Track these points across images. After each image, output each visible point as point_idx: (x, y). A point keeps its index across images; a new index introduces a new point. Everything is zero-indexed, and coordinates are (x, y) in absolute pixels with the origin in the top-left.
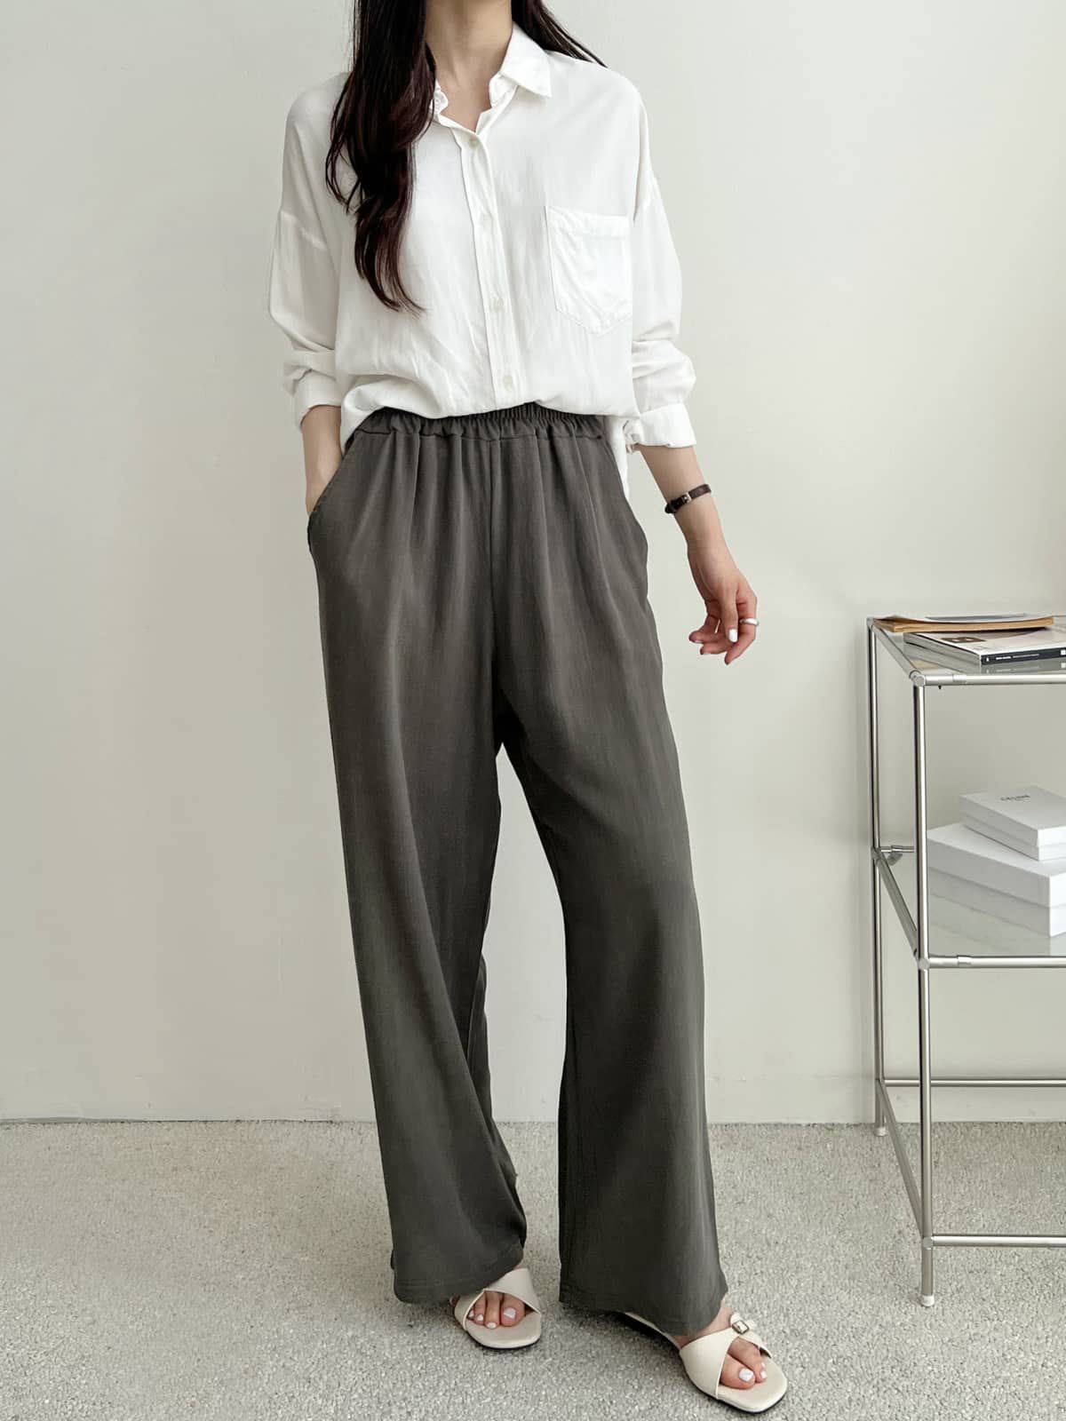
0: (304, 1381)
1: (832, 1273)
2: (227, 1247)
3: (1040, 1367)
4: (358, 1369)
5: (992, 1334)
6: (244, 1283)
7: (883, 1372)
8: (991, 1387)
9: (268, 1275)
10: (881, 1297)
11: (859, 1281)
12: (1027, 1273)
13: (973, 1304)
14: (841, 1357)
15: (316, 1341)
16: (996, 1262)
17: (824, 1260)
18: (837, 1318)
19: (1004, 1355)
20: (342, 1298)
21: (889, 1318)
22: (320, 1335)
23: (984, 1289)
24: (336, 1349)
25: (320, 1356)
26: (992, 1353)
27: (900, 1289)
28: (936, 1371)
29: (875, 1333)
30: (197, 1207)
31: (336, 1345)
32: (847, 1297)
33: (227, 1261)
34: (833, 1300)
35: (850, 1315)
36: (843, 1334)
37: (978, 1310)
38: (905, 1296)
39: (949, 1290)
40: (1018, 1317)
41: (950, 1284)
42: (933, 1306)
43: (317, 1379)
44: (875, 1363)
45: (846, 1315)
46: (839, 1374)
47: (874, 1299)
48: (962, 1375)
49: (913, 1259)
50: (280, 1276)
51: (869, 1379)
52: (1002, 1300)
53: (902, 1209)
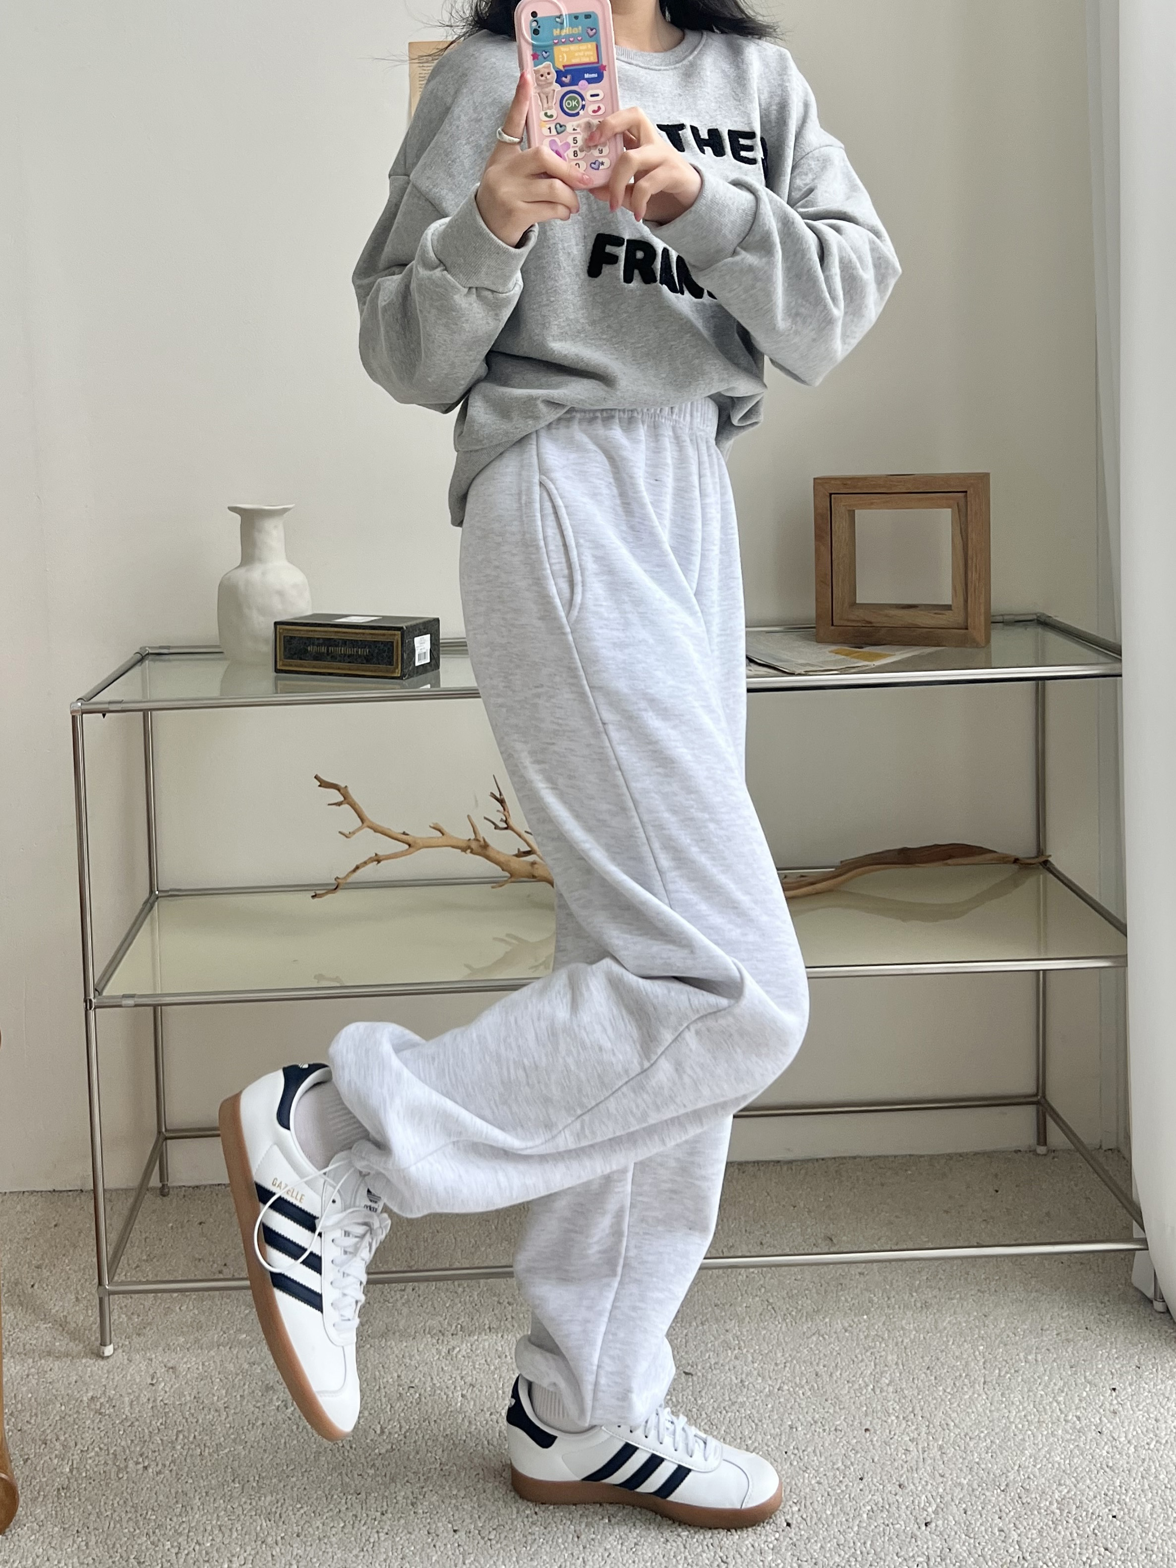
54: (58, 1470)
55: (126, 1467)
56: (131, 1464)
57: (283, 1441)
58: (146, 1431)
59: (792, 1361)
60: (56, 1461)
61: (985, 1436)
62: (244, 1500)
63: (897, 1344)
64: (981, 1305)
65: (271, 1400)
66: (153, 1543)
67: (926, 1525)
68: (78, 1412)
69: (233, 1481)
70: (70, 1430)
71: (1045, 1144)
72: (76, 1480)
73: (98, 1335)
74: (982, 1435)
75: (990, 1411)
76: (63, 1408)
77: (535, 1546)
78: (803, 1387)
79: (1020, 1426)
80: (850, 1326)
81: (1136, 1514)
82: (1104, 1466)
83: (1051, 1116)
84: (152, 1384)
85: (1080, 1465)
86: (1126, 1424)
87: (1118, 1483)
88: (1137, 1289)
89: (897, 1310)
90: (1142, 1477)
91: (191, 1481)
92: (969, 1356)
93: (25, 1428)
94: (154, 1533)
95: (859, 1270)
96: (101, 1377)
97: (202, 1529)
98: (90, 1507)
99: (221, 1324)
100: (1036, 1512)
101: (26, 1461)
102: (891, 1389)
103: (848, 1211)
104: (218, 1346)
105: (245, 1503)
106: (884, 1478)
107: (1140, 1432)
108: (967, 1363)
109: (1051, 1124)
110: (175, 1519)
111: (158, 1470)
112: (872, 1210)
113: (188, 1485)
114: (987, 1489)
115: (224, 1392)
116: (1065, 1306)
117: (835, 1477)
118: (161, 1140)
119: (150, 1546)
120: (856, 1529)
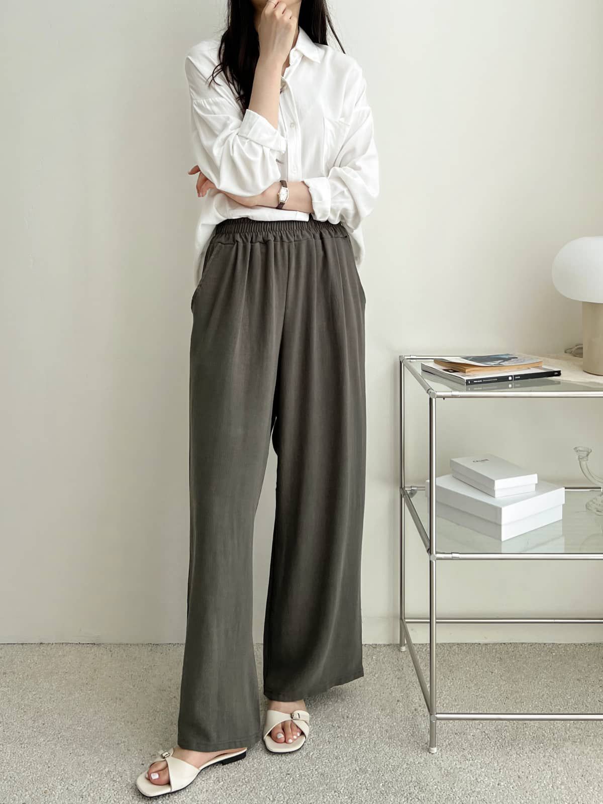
0: (79, 797)
1: (379, 735)
2: (34, 721)
3: (497, 785)
4: (111, 789)
5: (469, 768)
6: (45, 743)
7: (410, 789)
8: (470, 797)
9: (58, 738)
10: (407, 748)
11: (394, 740)
12: (487, 734)
13: (458, 752)
14: (386, 782)
15: (86, 775)
16: (470, 728)
17: (375, 727)
18: (383, 760)
19: (476, 779)
20: (102, 750)
21: (411, 760)
22: (89, 771)
23: (464, 743)
24: (99, 779)
25: (89, 783)
26: (470, 777)
27: (417, 744)
28: (439, 788)
29: (404, 768)
30: (17, 697)
31: (98, 777)
32: (388, 748)
33: (35, 730)
34: (381, 750)
35: (390, 758)
36: (387, 769)
37: (461, 755)
38: (420, 748)
39: (444, 744)
40: (484, 759)
41: (445, 741)
42: (436, 753)
43: (87, 796)
44: (405, 784)
45: (388, 758)
46: (386, 792)
47: (403, 749)
48: (454, 790)
49: (424, 726)
50: (65, 739)
51: (402, 793)
52: (474, 749)
53: (416, 696)
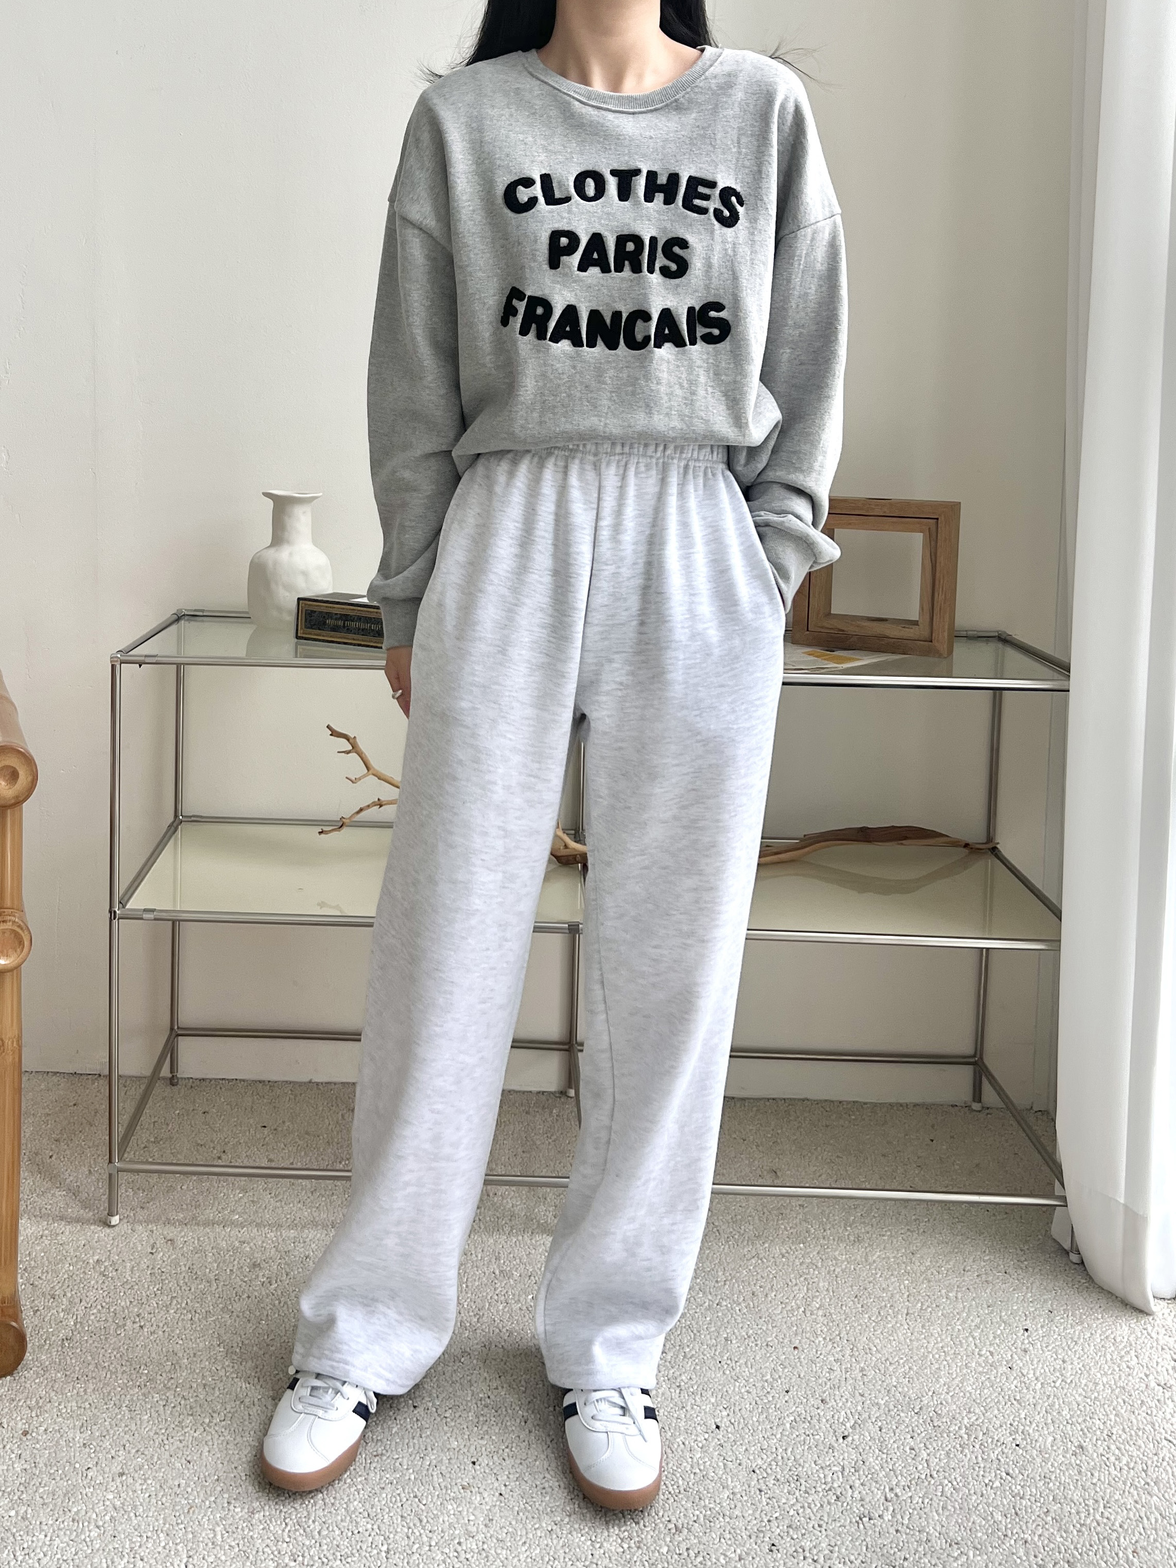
54: (64, 1323)
55: (125, 1325)
56: (129, 1323)
57: (265, 1313)
58: (144, 1294)
59: (731, 1279)
60: (62, 1315)
61: (903, 1363)
62: (227, 1363)
63: (829, 1272)
64: (910, 1243)
65: (257, 1276)
66: (144, 1395)
67: (844, 1438)
68: (84, 1272)
69: (219, 1345)
70: (76, 1287)
71: (980, 1101)
72: (79, 1333)
73: (107, 1205)
74: (901, 1361)
75: (911, 1340)
76: (71, 1268)
77: (485, 1428)
78: (739, 1304)
79: (937, 1356)
80: (787, 1252)
81: (1038, 1445)
82: (1012, 1399)
83: (986, 1076)
84: (152, 1253)
85: (990, 1396)
86: (1035, 1362)
87: (1023, 1416)
88: (1055, 1240)
89: (831, 1242)
90: (1046, 1412)
91: (181, 1342)
92: (895, 1289)
93: (36, 1283)
94: (145, 1385)
95: (800, 1203)
96: (107, 1243)
97: (188, 1386)
98: (90, 1358)
99: (216, 1204)
100: (945, 1435)
101: (35, 1312)
102: (820, 1313)
103: (793, 1148)
104: (213, 1224)
105: (228, 1366)
106: (809, 1392)
107: (1047, 1370)
108: (892, 1295)
109: (986, 1087)
110: (164, 1375)
111: (152, 1329)
112: (816, 1149)
113: (178, 1346)
114: (902, 1411)
115: (215, 1265)
116: (987, 1252)
117: (763, 1387)
118: (174, 1034)
119: (141, 1397)
120: (779, 1436)
